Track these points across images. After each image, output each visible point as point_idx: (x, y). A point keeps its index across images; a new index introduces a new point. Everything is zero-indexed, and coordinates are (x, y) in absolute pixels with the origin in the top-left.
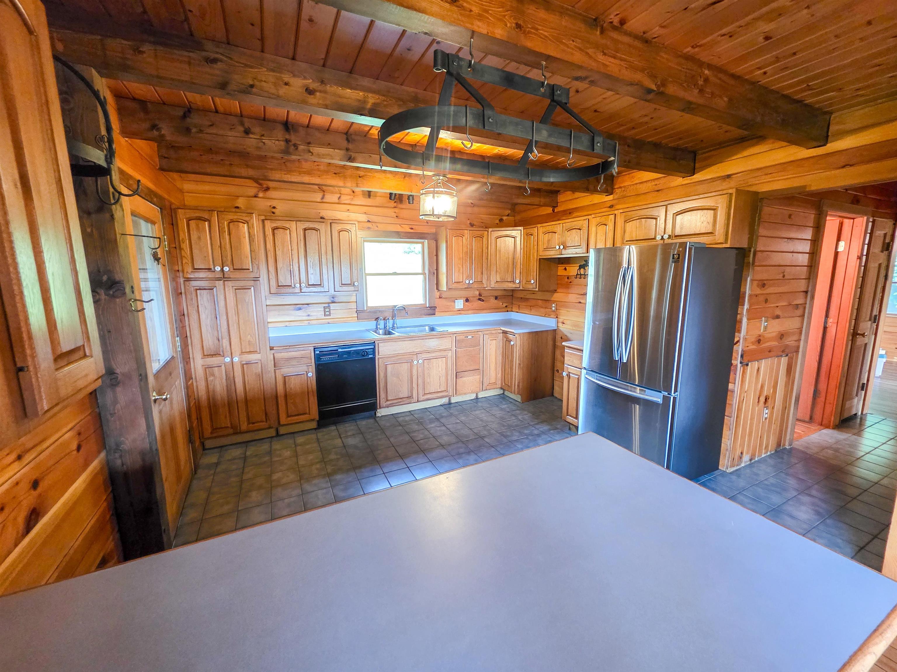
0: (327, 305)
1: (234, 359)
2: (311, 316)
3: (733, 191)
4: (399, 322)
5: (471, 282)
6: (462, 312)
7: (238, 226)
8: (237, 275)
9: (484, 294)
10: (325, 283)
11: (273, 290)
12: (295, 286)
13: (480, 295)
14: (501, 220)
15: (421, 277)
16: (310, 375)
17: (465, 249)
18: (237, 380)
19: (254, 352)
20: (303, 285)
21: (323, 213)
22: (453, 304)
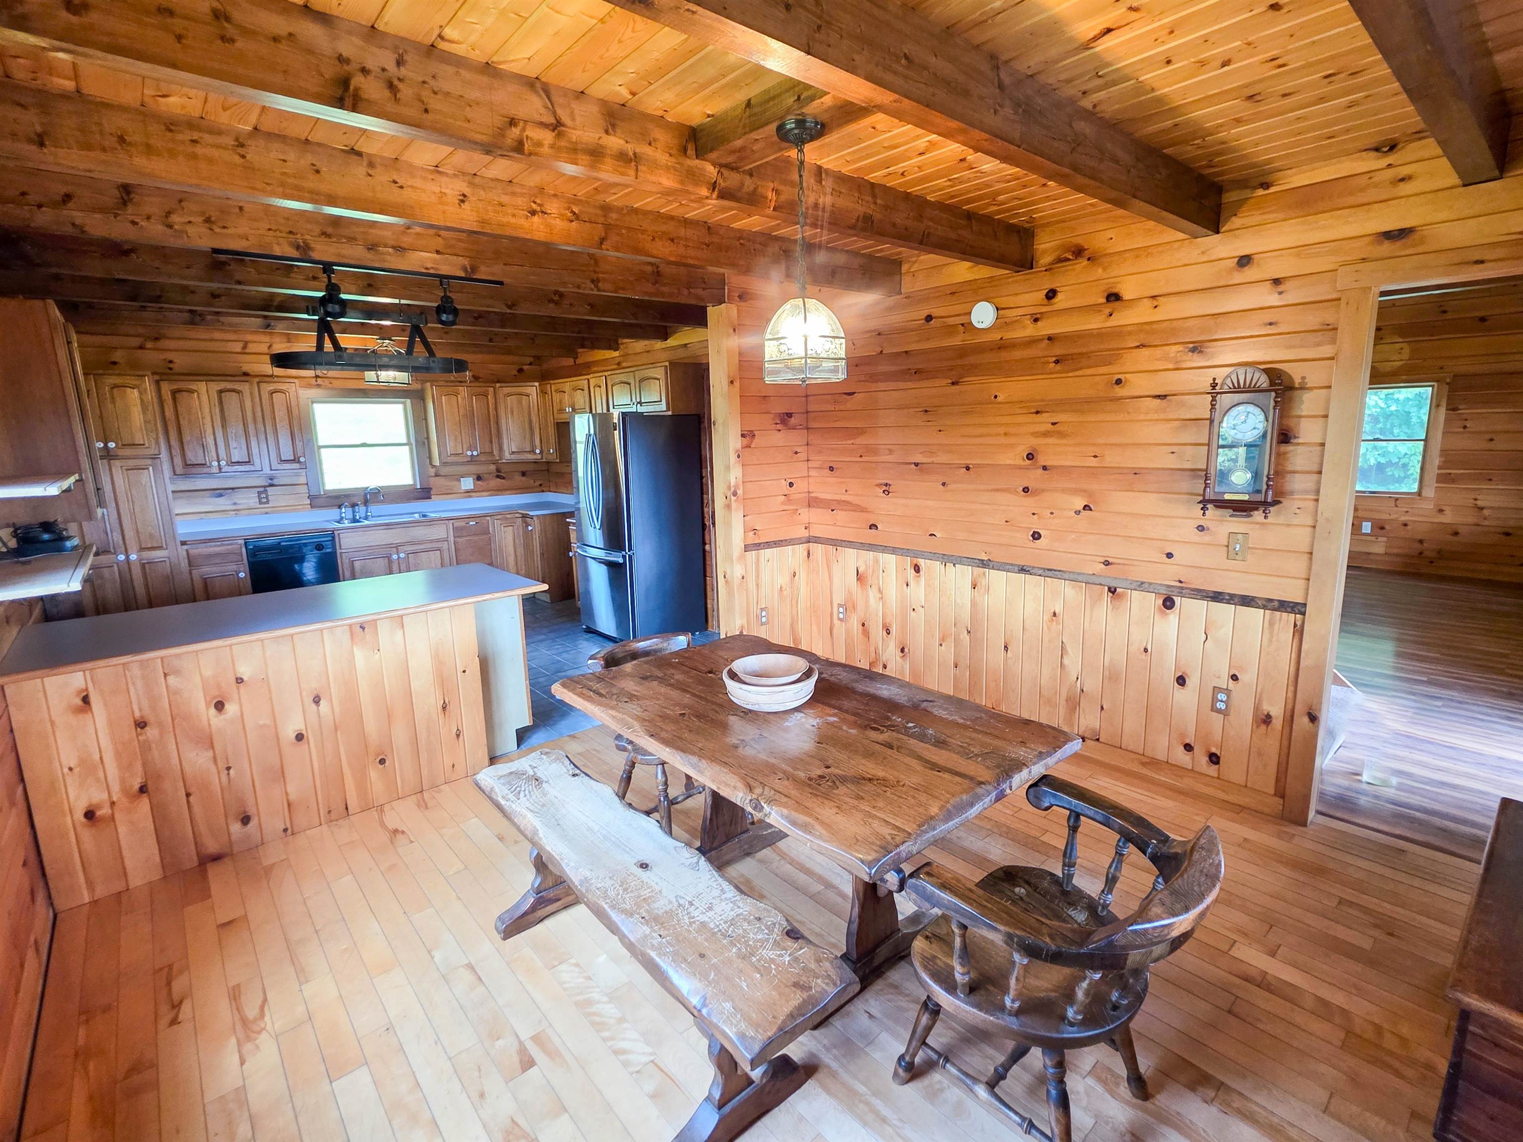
0: (262, 489)
1: (131, 557)
2: (239, 504)
3: (667, 364)
4: (374, 509)
5: (475, 453)
6: (472, 494)
7: (125, 392)
8: (127, 452)
9: (505, 469)
10: (256, 460)
11: (179, 470)
12: (210, 464)
13: (498, 470)
14: (520, 370)
15: (407, 448)
16: (242, 575)
17: (462, 411)
18: (136, 584)
19: (160, 548)
20: (223, 463)
21: (246, 368)
22: (456, 483)
